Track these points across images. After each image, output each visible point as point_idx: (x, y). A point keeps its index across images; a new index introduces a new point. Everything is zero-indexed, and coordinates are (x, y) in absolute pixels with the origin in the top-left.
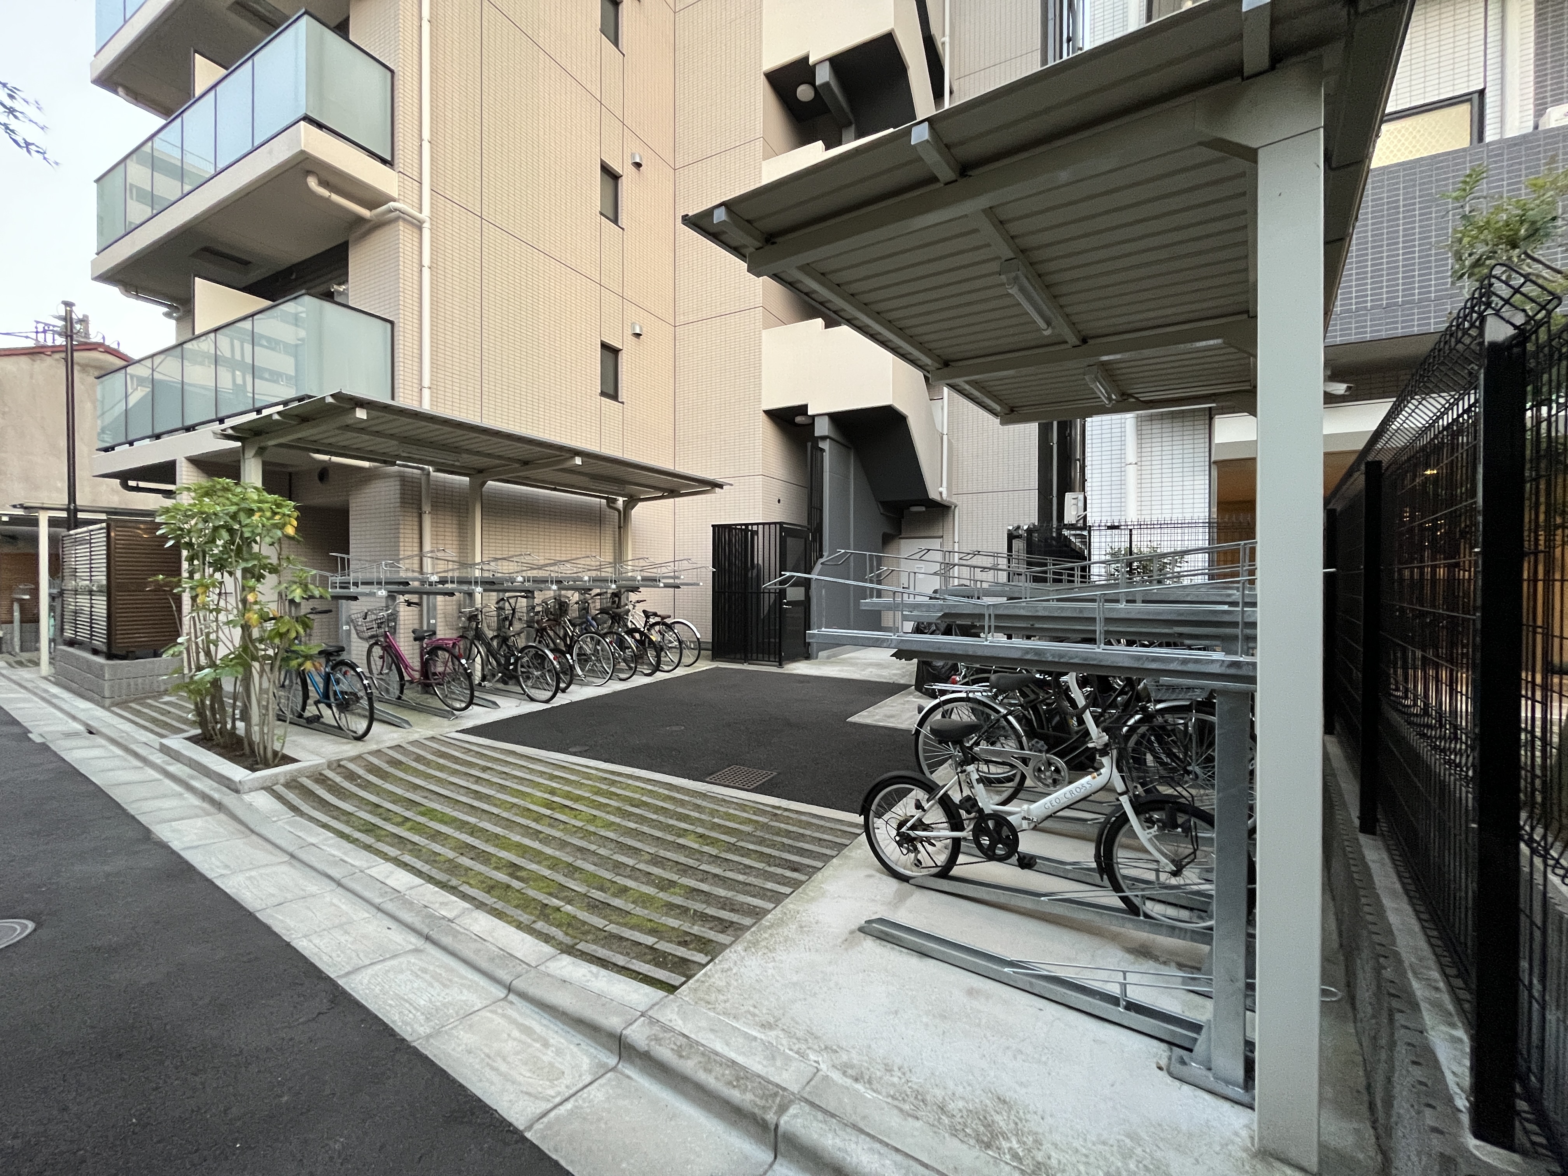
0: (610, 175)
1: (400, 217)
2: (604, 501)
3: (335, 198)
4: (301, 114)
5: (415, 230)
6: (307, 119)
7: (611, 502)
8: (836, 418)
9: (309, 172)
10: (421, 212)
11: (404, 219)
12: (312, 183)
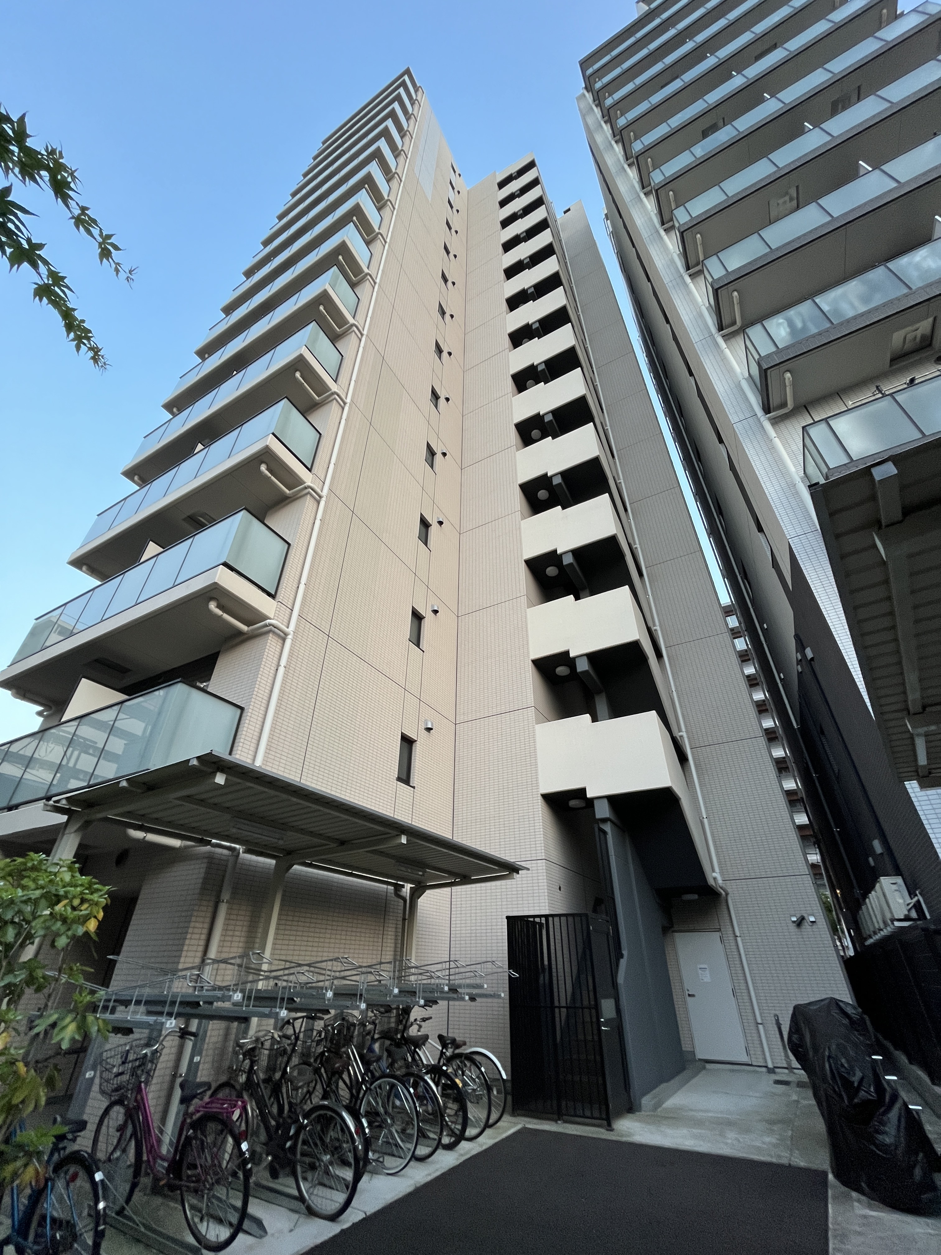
0: (417, 617)
1: (273, 630)
2: (391, 888)
3: (226, 617)
4: (222, 561)
5: (280, 641)
6: (225, 564)
7: (398, 888)
8: (614, 800)
9: (212, 599)
10: (288, 628)
11: (274, 633)
12: (212, 606)
